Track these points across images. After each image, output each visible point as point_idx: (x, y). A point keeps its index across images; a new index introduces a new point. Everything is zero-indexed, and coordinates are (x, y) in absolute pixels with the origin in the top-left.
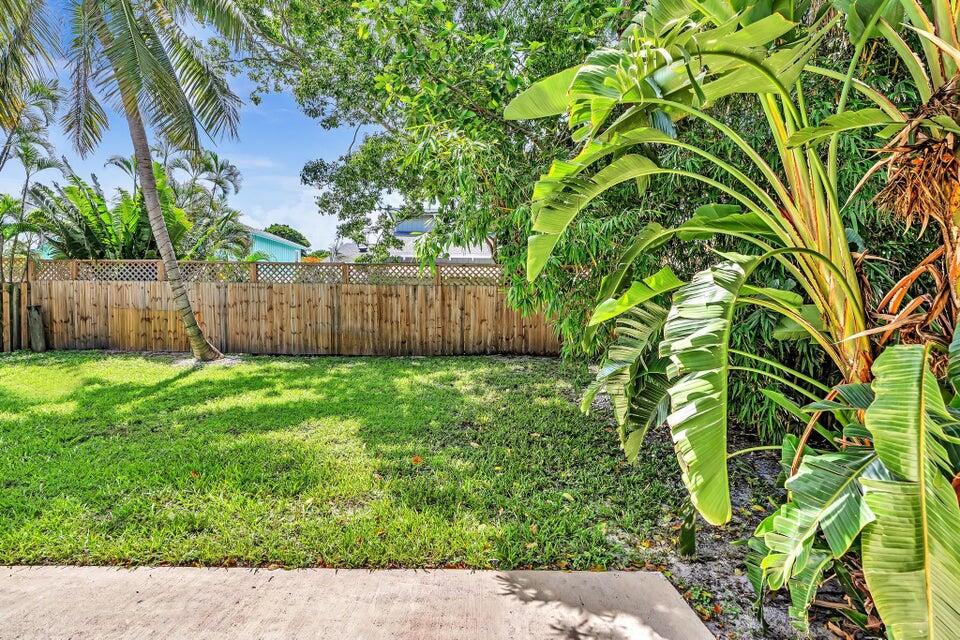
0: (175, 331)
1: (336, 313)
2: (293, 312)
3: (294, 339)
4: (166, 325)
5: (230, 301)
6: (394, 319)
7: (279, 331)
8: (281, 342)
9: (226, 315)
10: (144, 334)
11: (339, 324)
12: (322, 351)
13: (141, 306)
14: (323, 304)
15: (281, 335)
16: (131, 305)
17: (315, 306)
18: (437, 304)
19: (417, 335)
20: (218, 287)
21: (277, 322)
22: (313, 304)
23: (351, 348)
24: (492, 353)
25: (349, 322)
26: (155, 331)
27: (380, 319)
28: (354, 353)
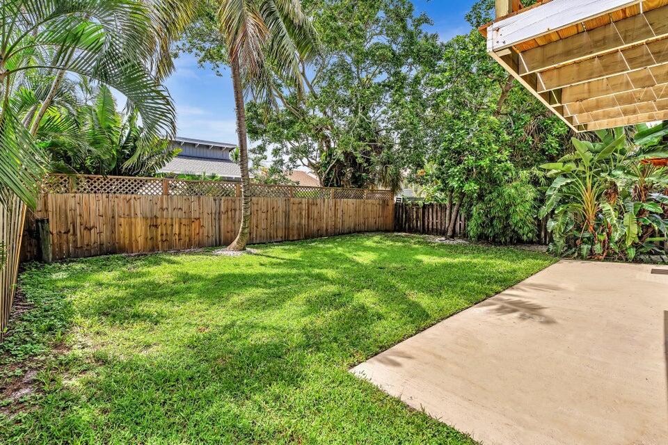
0: (180, 234)
1: (287, 215)
2: (264, 215)
3: (264, 233)
4: (172, 229)
5: (223, 209)
6: (315, 217)
7: (255, 228)
8: (256, 236)
9: (219, 219)
10: (152, 238)
11: (289, 221)
12: (280, 239)
13: (149, 215)
14: (280, 211)
15: (256, 231)
16: (139, 215)
17: (276, 211)
18: (333, 208)
19: (324, 225)
20: (215, 200)
21: (254, 221)
22: (275, 210)
23: (293, 236)
24: (354, 233)
25: (294, 221)
26: (162, 235)
27: (308, 218)
28: (295, 238)
